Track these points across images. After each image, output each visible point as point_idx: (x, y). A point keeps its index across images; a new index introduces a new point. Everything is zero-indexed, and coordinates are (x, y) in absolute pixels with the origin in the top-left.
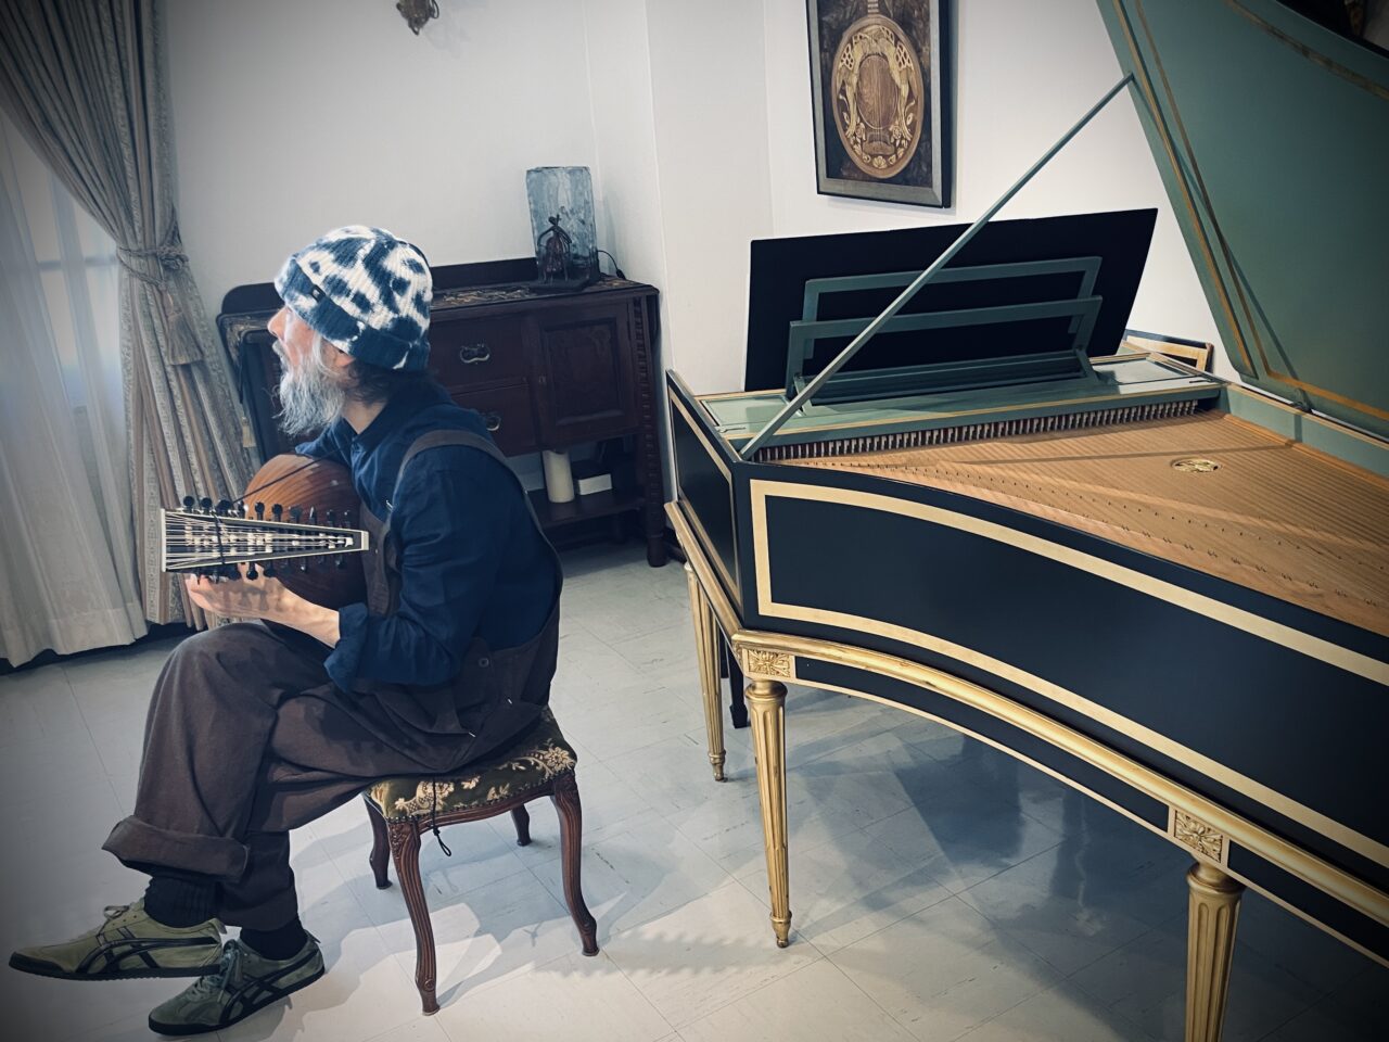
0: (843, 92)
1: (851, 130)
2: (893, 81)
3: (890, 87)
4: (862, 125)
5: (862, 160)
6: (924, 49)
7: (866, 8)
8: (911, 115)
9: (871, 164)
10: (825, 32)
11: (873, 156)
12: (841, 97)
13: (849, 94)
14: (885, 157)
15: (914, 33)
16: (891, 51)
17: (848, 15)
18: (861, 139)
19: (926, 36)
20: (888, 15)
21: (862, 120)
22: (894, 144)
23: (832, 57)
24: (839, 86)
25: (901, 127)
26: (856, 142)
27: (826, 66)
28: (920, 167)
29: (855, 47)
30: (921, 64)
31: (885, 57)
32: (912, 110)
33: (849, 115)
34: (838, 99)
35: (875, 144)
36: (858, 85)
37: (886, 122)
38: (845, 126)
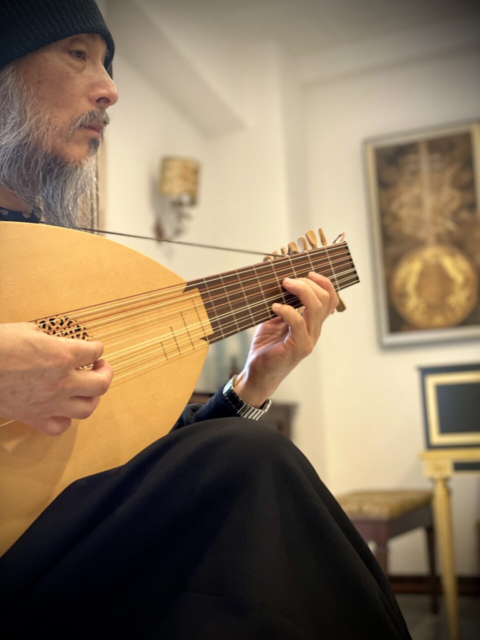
0: (404, 285)
5: (422, 320)
7: (425, 242)
8: (468, 292)
11: (431, 318)
14: (443, 316)
16: (447, 262)
17: (407, 247)
24: (398, 285)
36: (417, 282)
37: (444, 299)
38: (403, 306)
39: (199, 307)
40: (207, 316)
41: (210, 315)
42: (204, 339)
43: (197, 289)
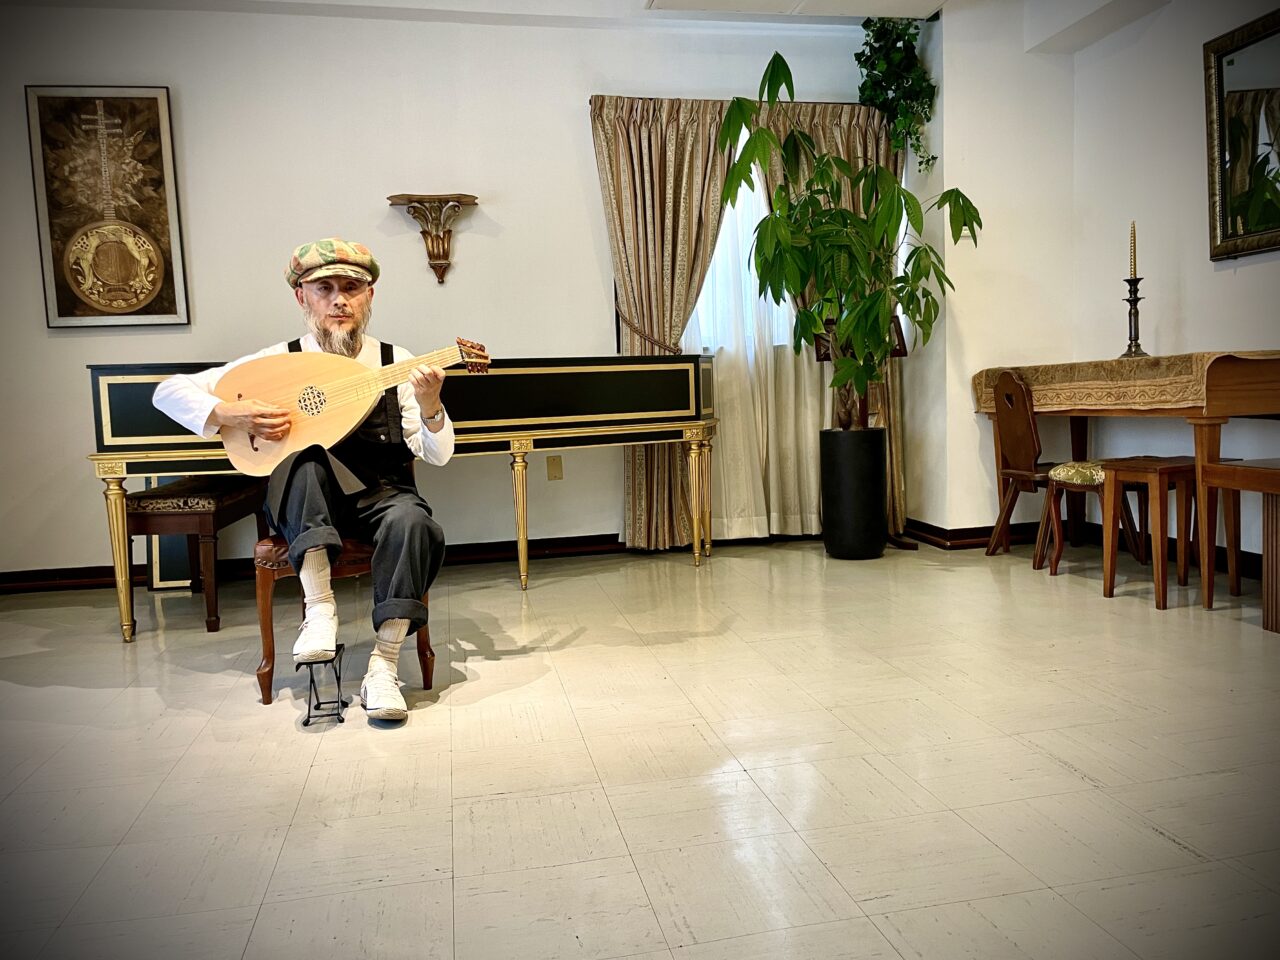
1: (85, 287)
2: (133, 257)
3: (127, 259)
4: (100, 283)
5: (100, 304)
6: (163, 240)
7: (103, 216)
8: (152, 276)
9: (110, 306)
10: (56, 228)
11: (111, 301)
12: (74, 267)
13: (85, 265)
15: (153, 230)
16: (129, 241)
17: (82, 219)
18: (99, 292)
19: (166, 232)
20: (127, 221)
21: (98, 280)
22: (135, 292)
23: (65, 244)
24: (72, 260)
25: (144, 283)
26: (92, 293)
27: (58, 249)
28: (162, 303)
29: (91, 238)
30: (160, 247)
31: (122, 243)
32: (152, 272)
33: (84, 276)
34: (72, 269)
35: (113, 293)
36: (94, 259)
37: (126, 280)
38: (79, 284)
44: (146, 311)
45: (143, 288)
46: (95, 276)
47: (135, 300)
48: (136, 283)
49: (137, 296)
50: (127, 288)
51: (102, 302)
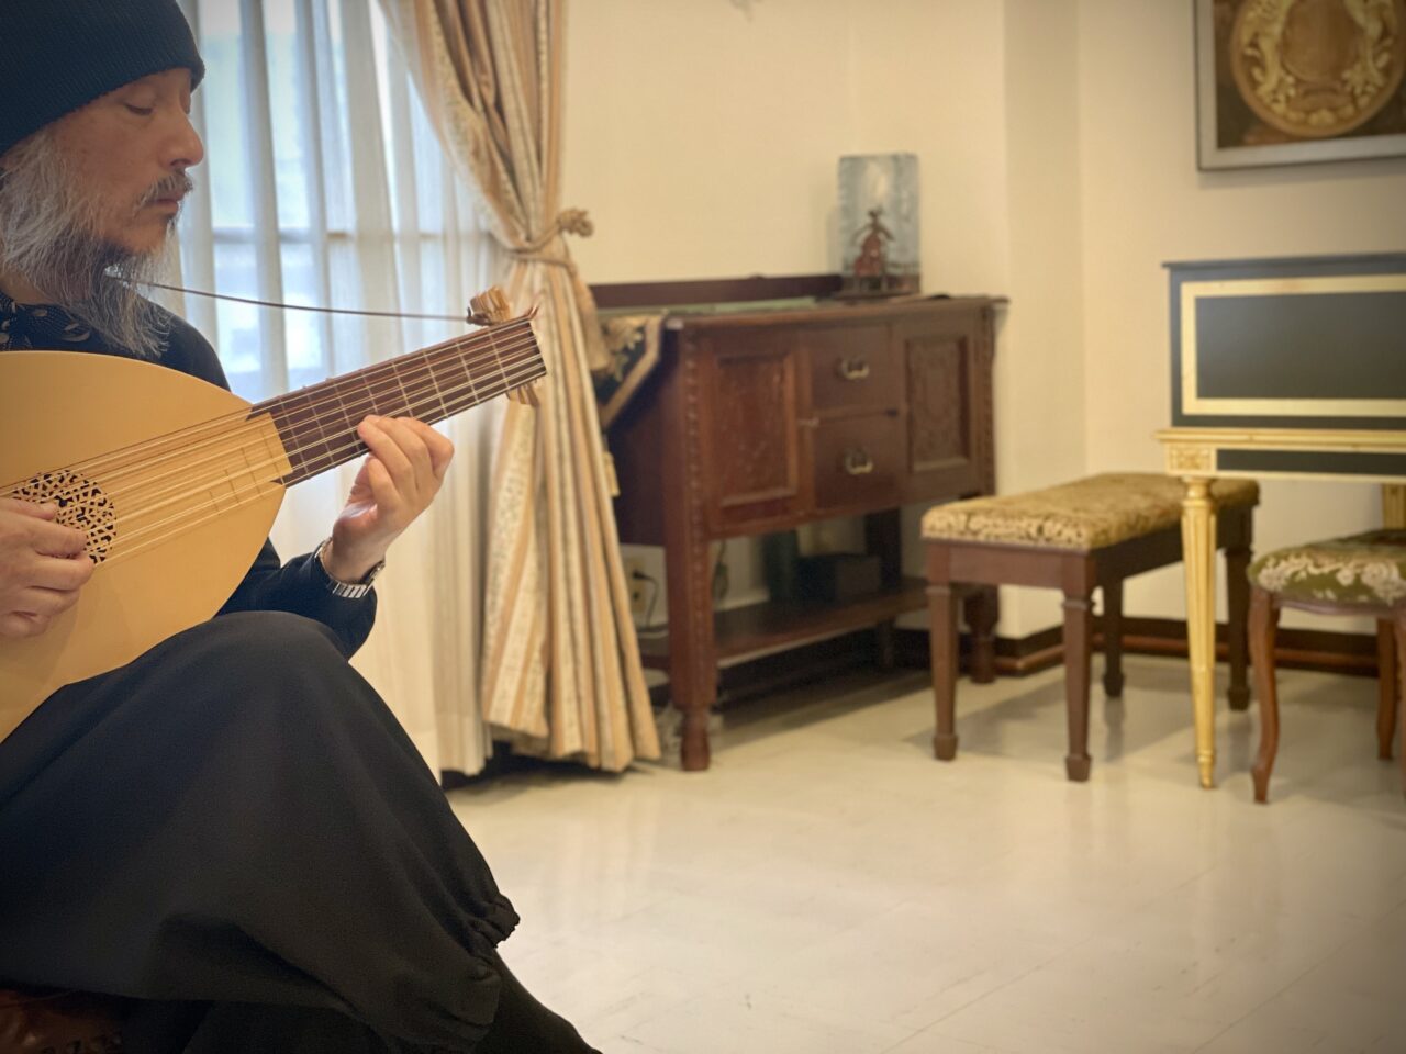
0: (1254, 45)
1: (1266, 89)
2: (1351, 22)
3: (1346, 28)
4: (1290, 80)
5: (1287, 121)
8: (1384, 59)
9: (1305, 123)
11: (1308, 112)
12: (1250, 52)
13: (1267, 45)
14: (1333, 109)
21: (1289, 72)
22: (1352, 92)
23: (1238, 8)
24: (1246, 37)
26: (1276, 101)
27: (1224, 19)
28: (1400, 114)
32: (1386, 50)
33: (1264, 69)
34: (1244, 56)
35: (1313, 98)
36: (1284, 34)
37: (1336, 70)
38: (1255, 84)
39: (272, 438)
40: (283, 450)
41: (287, 449)
42: (278, 481)
43: (268, 414)
44: (1370, 129)
45: (1367, 83)
46: (1283, 66)
47: (1349, 110)
48: (1353, 76)
49: (1354, 99)
50: (1338, 86)
51: (1293, 116)
